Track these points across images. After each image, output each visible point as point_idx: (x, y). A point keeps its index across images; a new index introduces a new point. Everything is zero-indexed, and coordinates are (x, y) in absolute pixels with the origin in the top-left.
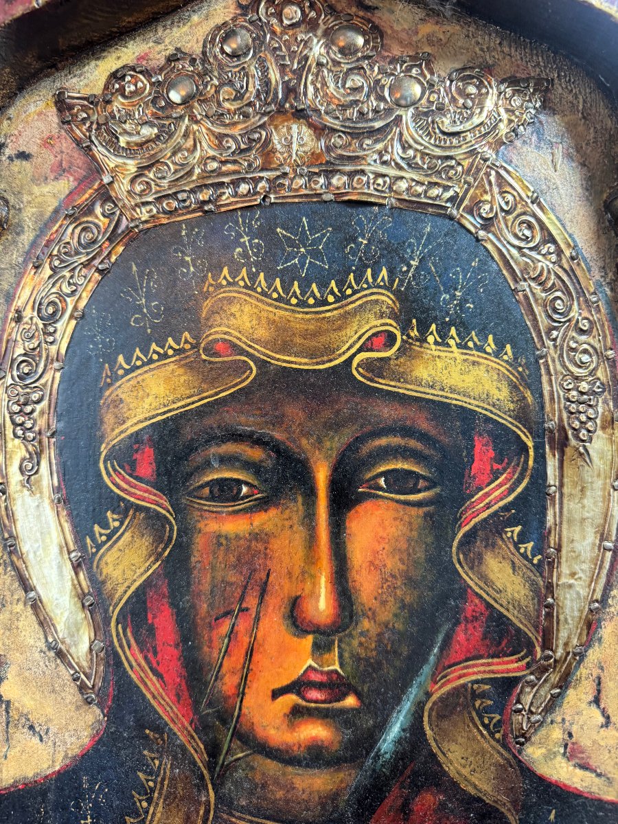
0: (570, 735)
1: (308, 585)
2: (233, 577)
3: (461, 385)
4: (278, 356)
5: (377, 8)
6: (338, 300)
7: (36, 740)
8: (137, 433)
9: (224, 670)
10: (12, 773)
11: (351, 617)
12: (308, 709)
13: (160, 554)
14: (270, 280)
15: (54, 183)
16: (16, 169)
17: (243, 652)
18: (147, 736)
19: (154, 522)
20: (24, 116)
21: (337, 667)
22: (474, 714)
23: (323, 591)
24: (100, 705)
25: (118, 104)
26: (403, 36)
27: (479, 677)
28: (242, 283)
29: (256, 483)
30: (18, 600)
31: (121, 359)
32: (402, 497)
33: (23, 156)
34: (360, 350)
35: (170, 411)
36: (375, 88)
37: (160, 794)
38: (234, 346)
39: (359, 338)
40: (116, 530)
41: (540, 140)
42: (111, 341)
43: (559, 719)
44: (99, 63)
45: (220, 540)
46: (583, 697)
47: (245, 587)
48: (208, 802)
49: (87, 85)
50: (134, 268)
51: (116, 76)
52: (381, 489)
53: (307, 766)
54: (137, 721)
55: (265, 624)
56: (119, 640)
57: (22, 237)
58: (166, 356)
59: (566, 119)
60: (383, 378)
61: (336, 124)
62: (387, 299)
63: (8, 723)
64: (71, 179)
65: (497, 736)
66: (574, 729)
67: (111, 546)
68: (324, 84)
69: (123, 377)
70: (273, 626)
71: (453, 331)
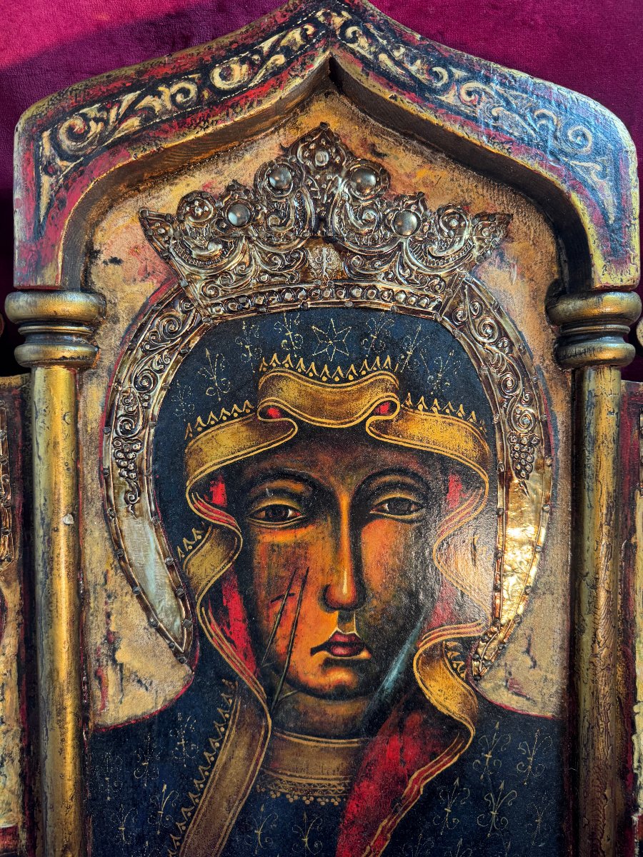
0: (510, 674)
1: (335, 578)
2: (283, 573)
3: (440, 439)
4: (313, 418)
5: (386, 155)
6: (356, 378)
7: (143, 690)
8: (213, 472)
9: (277, 636)
10: (126, 713)
11: (365, 599)
12: (336, 661)
13: (232, 558)
14: (307, 363)
15: (142, 284)
16: (110, 272)
17: (291, 623)
18: (224, 684)
19: (226, 536)
20: (114, 228)
21: (355, 632)
22: (447, 661)
23: (345, 581)
24: (190, 665)
25: (190, 222)
26: (405, 178)
27: (449, 637)
28: (287, 366)
29: (298, 508)
30: (126, 593)
31: (199, 419)
32: (400, 517)
33: (115, 261)
34: (372, 414)
35: (236, 457)
36: (384, 220)
37: (233, 722)
38: (281, 410)
39: (371, 406)
40: (199, 542)
41: (502, 260)
42: (191, 407)
43: (503, 663)
44: (173, 188)
45: (273, 547)
46: (519, 648)
47: (292, 580)
48: (267, 726)
49: (163, 206)
50: (208, 353)
51: (187, 200)
52: (384, 511)
53: (335, 699)
54: (216, 673)
55: (305, 604)
56: (203, 618)
57: (118, 325)
58: (231, 418)
59: (521, 245)
60: (387, 434)
61: (355, 249)
62: (390, 379)
63: (122, 679)
64: (155, 281)
65: (462, 675)
66: (513, 670)
67: (196, 553)
68: (346, 216)
69: (201, 432)
70: (311, 605)
71: (436, 402)
